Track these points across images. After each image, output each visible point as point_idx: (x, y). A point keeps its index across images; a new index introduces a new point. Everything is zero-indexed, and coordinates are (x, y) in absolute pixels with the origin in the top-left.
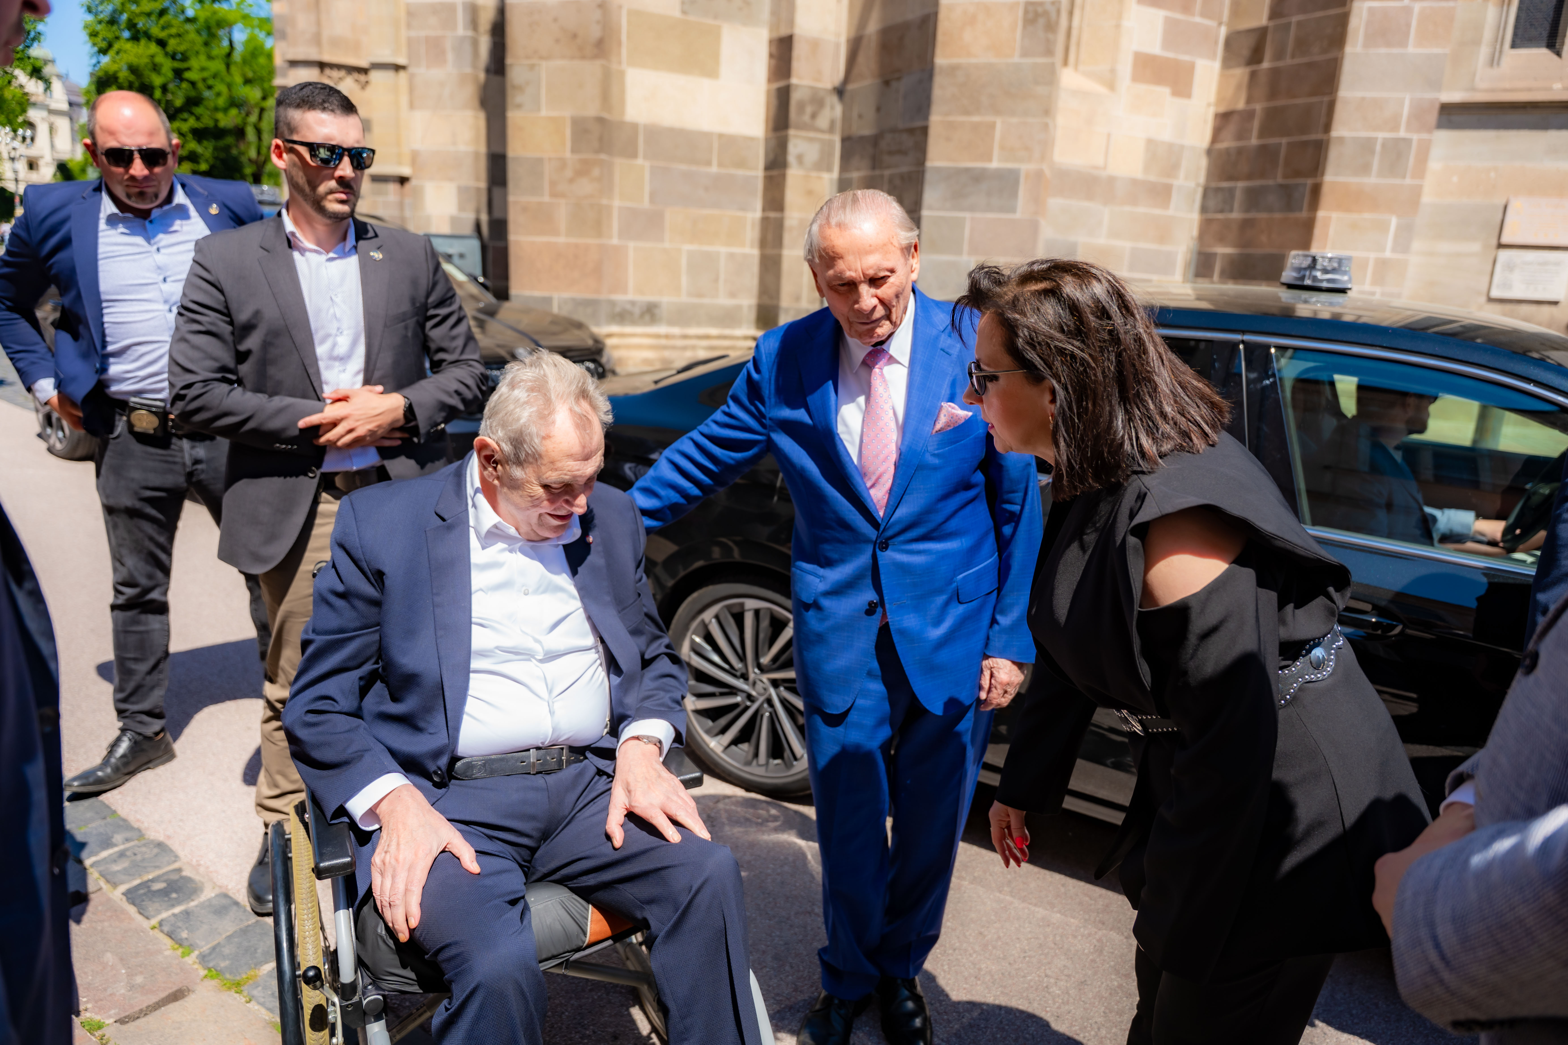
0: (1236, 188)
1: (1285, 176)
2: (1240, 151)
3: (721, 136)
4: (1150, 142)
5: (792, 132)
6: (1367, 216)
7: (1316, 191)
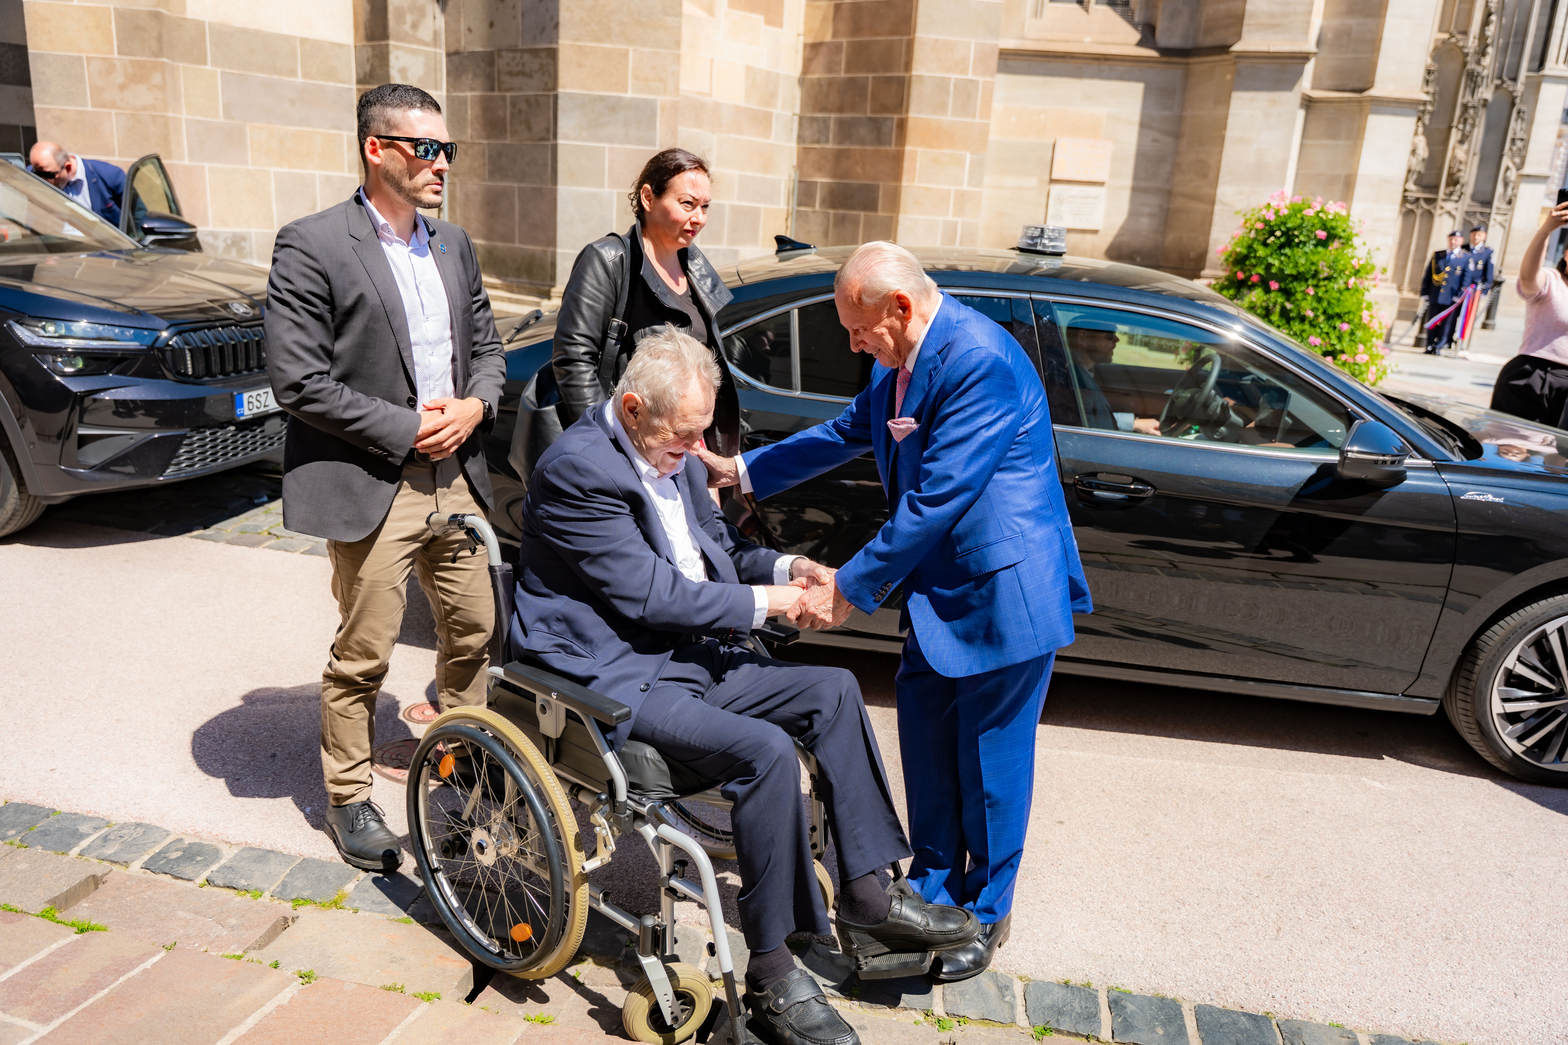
0: (830, 118)
1: (874, 111)
2: (830, 83)
3: (304, 41)
4: (749, 69)
5: (391, 42)
6: (946, 151)
7: (902, 125)
